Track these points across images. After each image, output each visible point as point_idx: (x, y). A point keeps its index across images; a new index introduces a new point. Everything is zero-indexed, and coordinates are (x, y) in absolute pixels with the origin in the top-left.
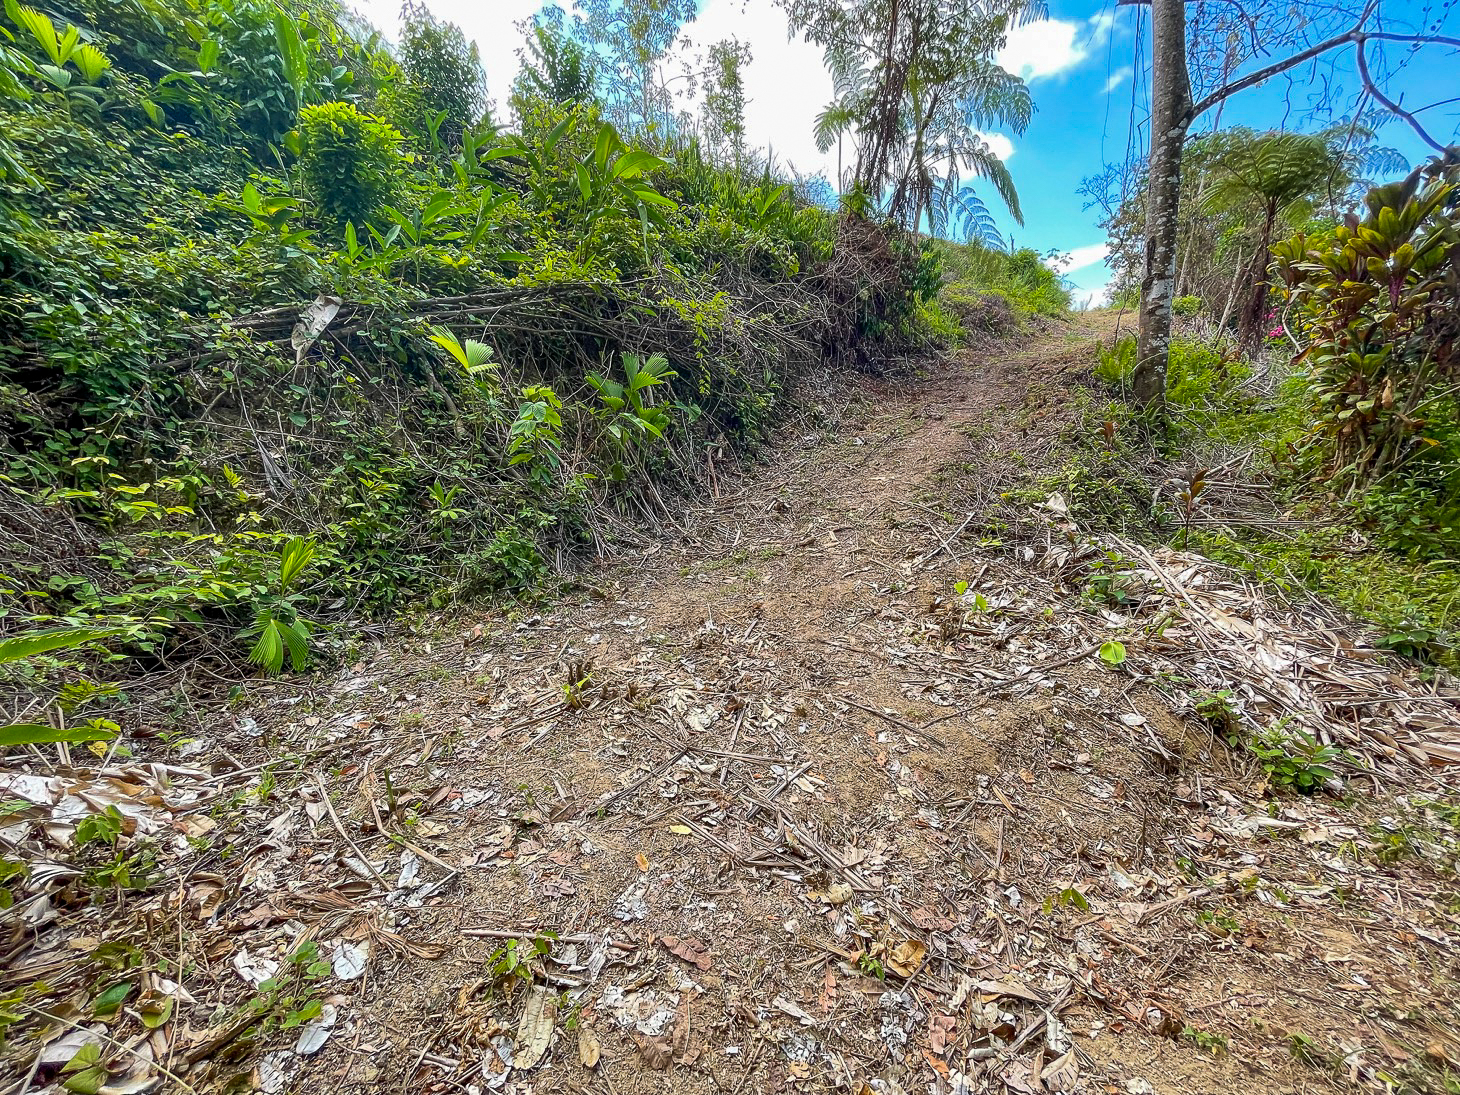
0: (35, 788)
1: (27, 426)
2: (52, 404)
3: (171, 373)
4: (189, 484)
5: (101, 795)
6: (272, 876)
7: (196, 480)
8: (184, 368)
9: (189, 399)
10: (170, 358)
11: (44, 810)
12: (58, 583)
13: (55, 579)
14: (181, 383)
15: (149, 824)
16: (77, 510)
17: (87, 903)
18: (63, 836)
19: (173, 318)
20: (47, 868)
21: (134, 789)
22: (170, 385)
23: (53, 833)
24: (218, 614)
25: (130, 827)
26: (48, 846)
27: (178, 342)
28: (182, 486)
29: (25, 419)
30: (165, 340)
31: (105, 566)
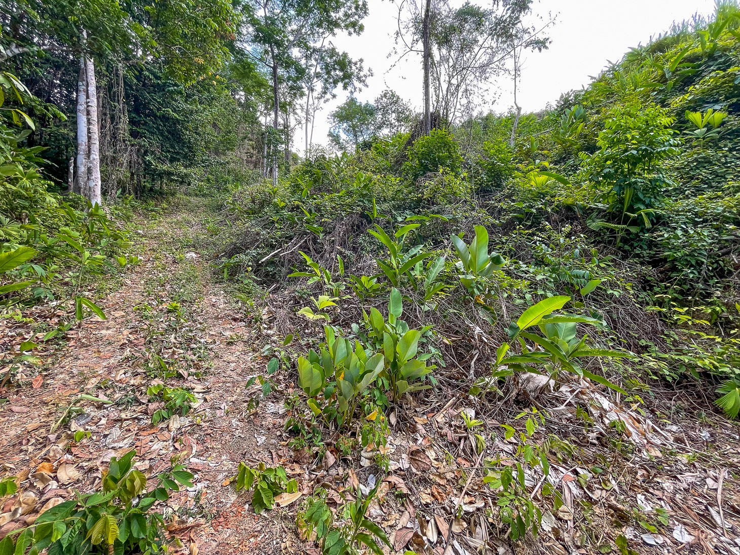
0: (606, 404)
1: (649, 281)
2: (661, 272)
3: (719, 256)
4: (714, 310)
5: (624, 417)
6: (672, 488)
7: (718, 309)
8: (728, 253)
9: (726, 268)
10: (720, 249)
11: (605, 411)
12: (643, 342)
13: (643, 341)
14: (723, 261)
15: (635, 438)
16: (661, 316)
17: (607, 447)
18: (607, 422)
19: (726, 229)
20: (599, 427)
21: (637, 424)
22: (717, 262)
23: (605, 419)
24: (708, 376)
25: (629, 435)
26: (602, 422)
27: (727, 241)
28: (710, 311)
29: (649, 278)
30: (720, 241)
31: (664, 341)
